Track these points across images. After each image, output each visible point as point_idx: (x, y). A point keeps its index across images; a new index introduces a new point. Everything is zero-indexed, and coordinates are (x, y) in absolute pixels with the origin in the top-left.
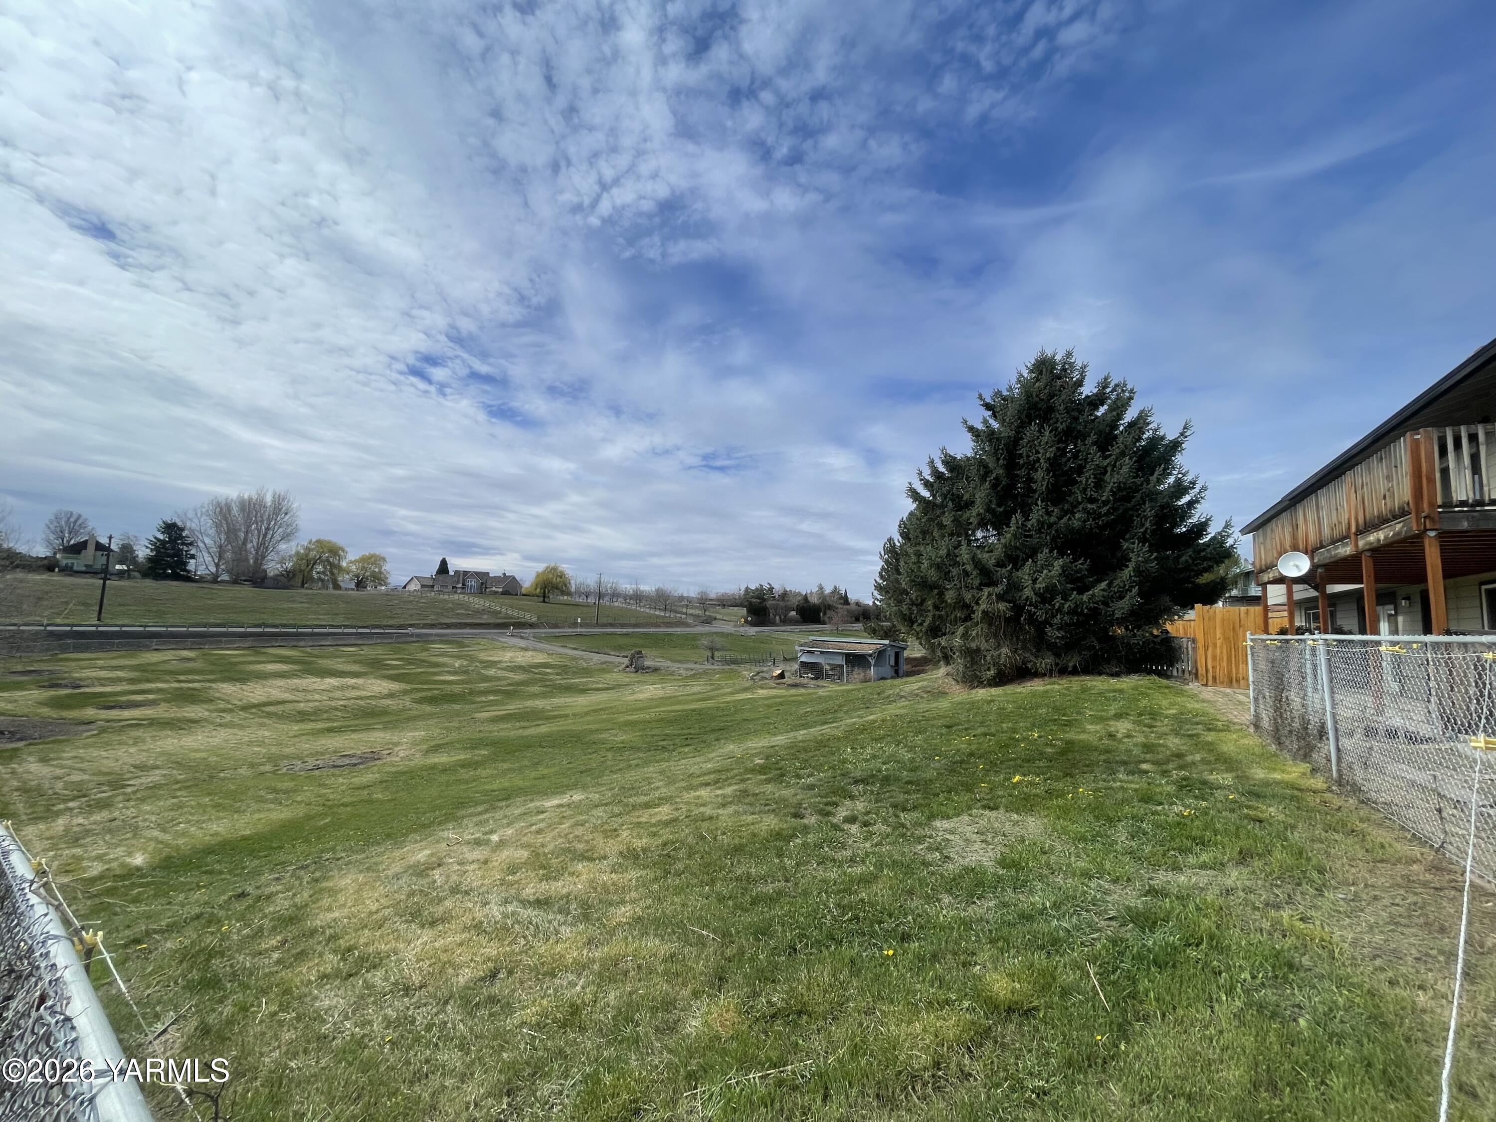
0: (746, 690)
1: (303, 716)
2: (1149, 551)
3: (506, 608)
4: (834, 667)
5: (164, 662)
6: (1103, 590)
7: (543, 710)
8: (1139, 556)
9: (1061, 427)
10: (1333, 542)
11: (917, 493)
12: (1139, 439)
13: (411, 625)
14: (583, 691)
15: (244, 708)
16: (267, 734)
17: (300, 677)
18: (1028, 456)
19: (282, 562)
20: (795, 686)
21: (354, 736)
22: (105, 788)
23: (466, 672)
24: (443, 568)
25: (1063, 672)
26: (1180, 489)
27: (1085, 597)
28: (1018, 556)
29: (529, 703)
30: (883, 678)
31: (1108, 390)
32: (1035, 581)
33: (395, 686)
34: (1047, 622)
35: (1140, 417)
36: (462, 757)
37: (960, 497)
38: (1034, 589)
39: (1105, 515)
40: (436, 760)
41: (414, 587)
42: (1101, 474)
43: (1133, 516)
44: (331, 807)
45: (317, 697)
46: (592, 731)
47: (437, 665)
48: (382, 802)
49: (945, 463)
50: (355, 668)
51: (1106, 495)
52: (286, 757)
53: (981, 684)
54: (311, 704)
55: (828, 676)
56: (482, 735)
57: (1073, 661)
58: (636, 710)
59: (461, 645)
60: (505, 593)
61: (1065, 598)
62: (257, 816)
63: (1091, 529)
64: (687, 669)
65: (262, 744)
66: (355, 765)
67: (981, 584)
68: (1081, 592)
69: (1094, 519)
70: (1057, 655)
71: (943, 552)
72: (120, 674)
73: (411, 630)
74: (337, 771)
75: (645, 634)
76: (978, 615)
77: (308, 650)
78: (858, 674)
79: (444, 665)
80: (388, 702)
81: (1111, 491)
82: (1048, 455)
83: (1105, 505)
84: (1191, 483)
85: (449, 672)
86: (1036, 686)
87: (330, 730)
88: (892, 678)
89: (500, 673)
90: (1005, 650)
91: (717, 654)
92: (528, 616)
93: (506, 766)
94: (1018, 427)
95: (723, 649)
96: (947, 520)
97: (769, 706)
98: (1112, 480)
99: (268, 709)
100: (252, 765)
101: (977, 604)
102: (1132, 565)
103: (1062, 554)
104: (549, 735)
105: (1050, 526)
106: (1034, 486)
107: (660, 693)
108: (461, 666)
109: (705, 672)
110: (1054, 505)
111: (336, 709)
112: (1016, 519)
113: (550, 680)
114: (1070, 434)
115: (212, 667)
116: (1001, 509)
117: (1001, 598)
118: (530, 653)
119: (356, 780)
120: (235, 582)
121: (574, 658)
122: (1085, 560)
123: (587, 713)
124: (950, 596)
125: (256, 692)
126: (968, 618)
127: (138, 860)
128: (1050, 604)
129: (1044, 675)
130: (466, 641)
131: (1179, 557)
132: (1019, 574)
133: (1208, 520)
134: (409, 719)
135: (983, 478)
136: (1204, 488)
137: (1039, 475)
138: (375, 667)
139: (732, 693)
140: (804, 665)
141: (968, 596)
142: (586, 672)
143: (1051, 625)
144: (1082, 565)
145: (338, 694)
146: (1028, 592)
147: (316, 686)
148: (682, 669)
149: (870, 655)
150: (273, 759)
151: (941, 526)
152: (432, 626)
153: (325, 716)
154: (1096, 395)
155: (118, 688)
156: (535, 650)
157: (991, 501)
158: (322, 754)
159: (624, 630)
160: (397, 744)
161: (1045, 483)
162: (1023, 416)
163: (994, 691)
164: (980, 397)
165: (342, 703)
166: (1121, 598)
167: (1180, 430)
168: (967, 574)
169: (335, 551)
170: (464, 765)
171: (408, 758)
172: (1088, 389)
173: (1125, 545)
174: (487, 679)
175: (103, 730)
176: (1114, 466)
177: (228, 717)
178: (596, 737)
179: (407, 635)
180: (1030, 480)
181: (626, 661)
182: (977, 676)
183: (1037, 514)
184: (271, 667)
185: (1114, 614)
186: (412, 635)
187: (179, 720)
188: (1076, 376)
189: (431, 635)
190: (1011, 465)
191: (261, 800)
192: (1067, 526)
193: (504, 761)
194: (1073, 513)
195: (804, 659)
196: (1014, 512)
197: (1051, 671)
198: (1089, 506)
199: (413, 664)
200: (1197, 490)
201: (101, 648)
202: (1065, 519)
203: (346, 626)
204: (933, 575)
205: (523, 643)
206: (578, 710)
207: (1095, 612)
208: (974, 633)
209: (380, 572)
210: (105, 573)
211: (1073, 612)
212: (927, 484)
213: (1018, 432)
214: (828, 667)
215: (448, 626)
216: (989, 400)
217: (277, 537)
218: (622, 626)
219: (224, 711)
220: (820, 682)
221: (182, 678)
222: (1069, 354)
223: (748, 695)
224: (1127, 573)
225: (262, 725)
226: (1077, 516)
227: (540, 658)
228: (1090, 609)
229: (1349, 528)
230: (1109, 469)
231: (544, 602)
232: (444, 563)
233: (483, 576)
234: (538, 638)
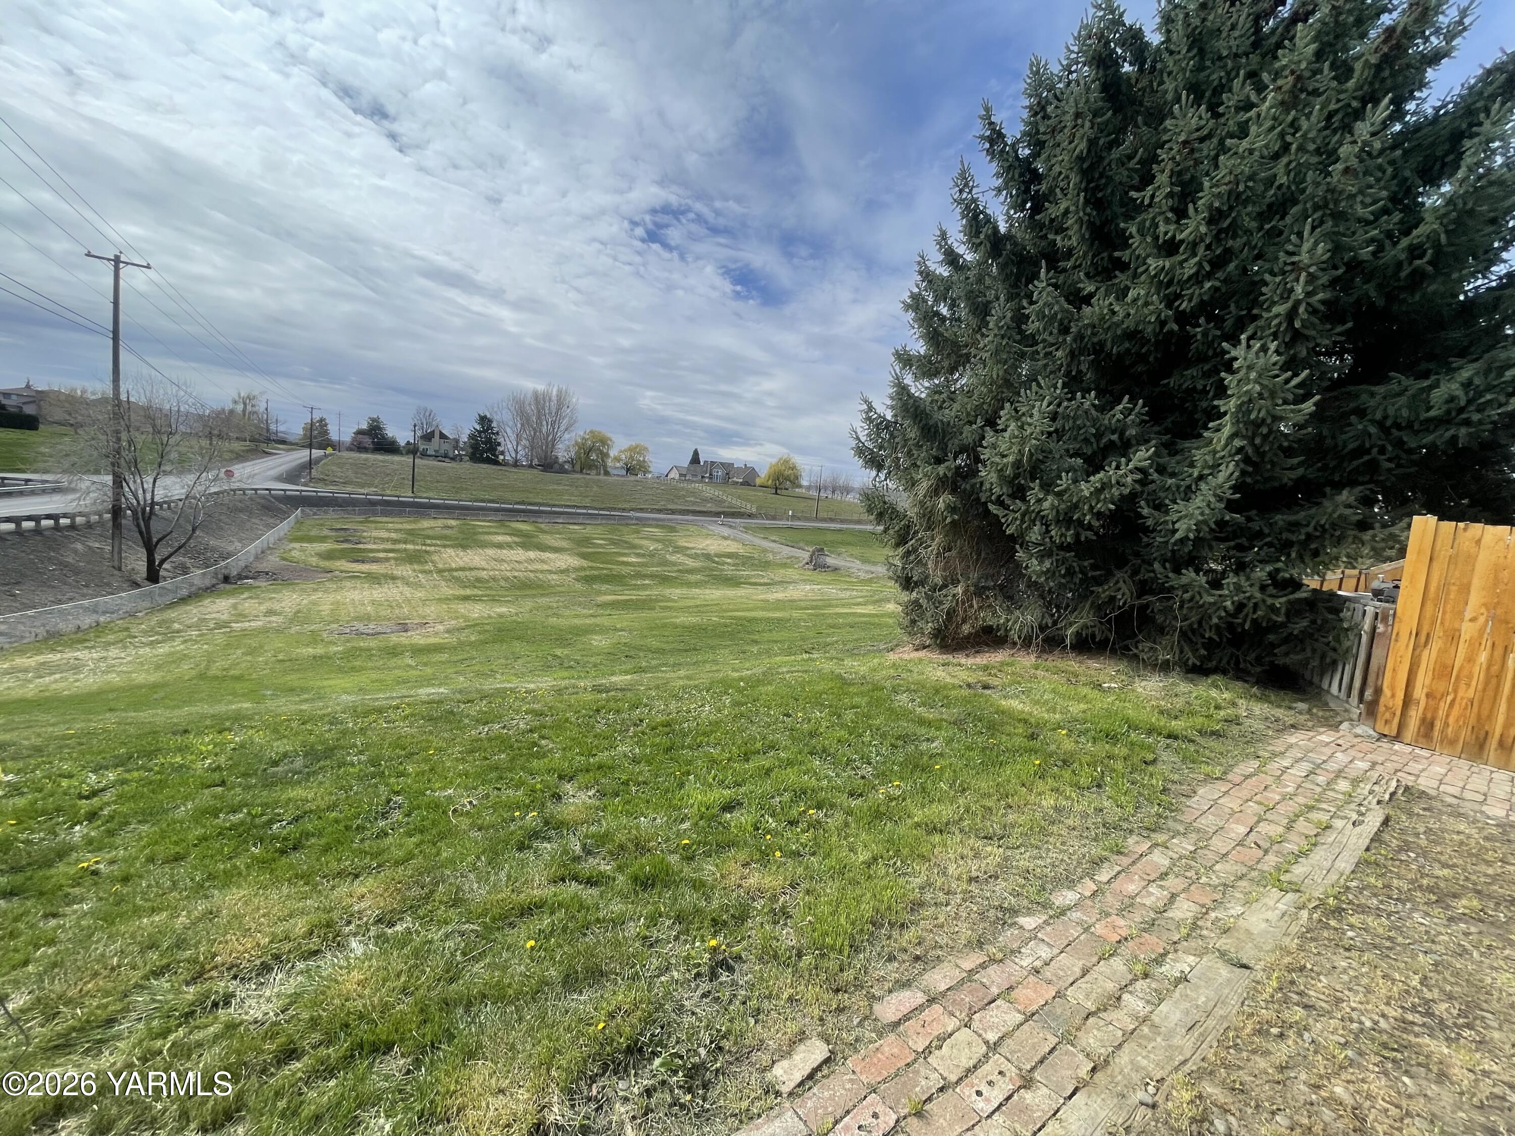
15: (440, 571)
19: (567, 450)
24: (695, 459)
41: (675, 474)
47: (632, 547)
50: (562, 544)
59: (671, 530)
60: (746, 483)
66: (376, 634)
73: (632, 514)
80: (555, 577)
85: (637, 555)
89: (681, 559)
108: (654, 549)
113: (721, 570)
118: (728, 542)
120: (531, 466)
145: (524, 566)
147: (514, 557)
148: (862, 571)
155: (380, 547)
159: (838, 526)
160: (459, 618)
165: (517, 574)
169: (604, 441)
174: (664, 564)
177: (421, 578)
179: (629, 518)
181: (806, 556)
184: (499, 538)
186: (635, 518)
199: (614, 544)
201: (399, 514)
209: (644, 461)
218: (842, 521)
219: (424, 572)
227: (732, 548)
231: (776, 493)
232: (696, 453)
233: (728, 467)
234: (747, 529)
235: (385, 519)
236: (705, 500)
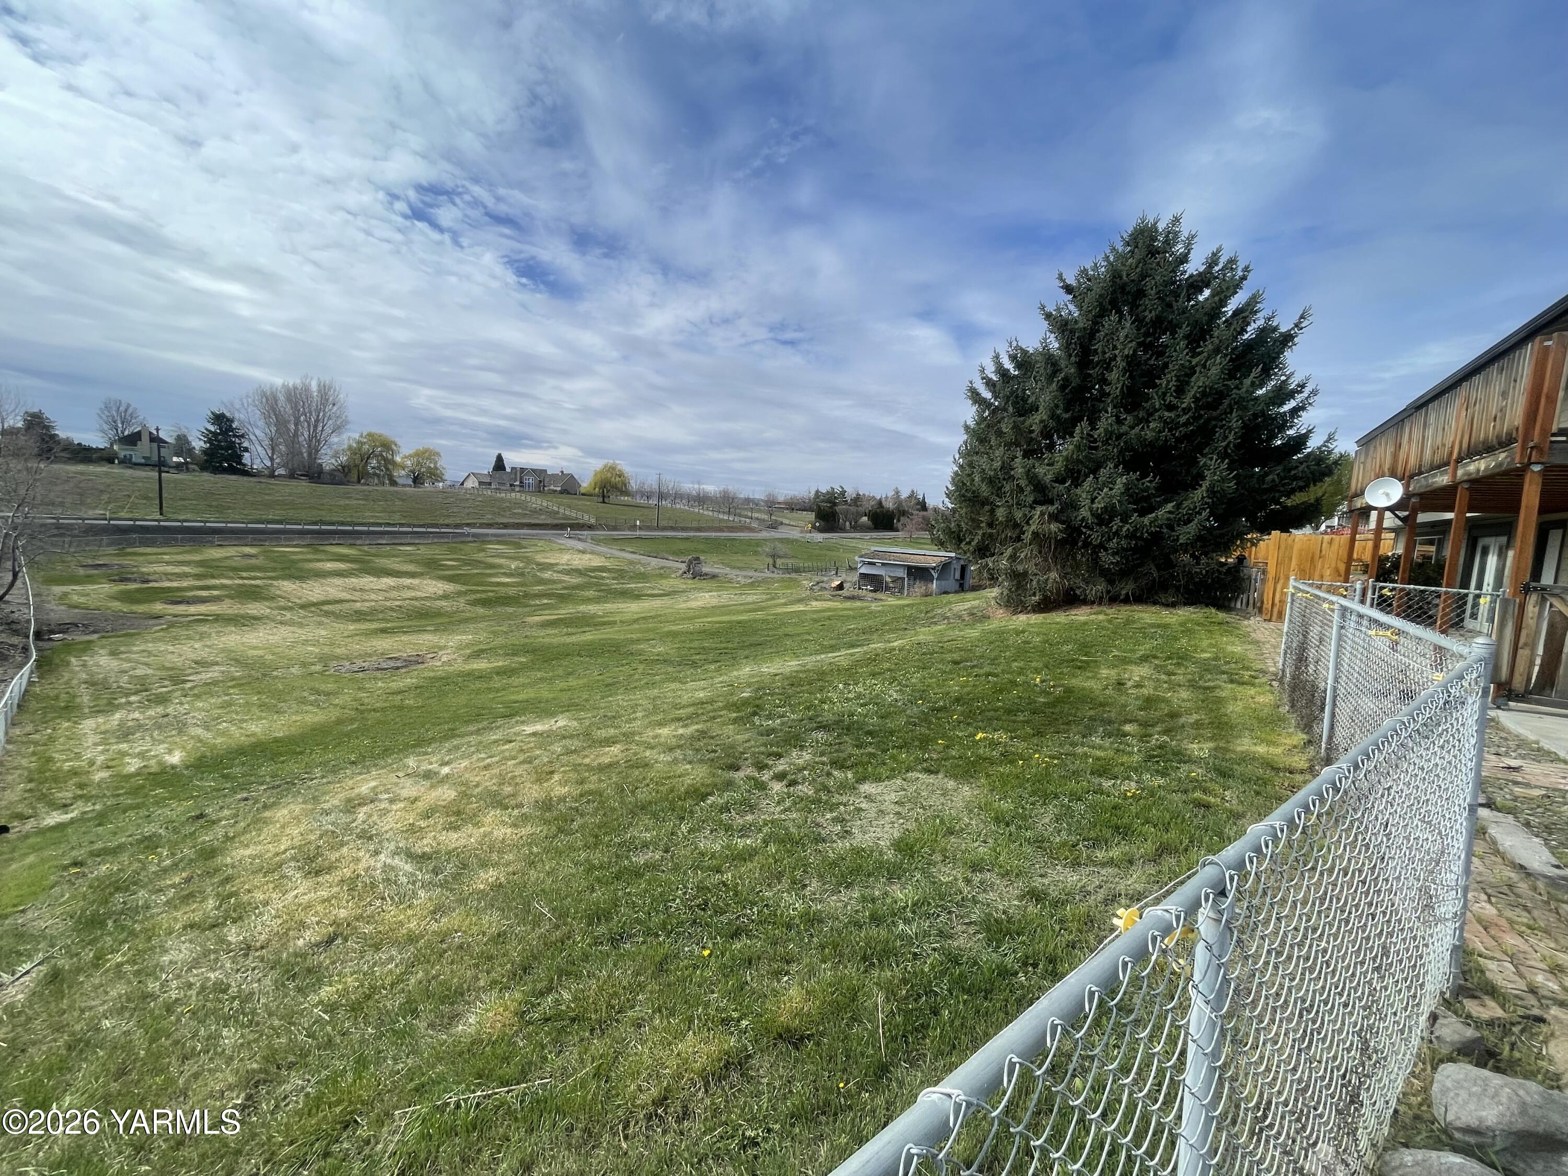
0: (799, 601)
1: (360, 616)
2: (1228, 469)
3: (564, 509)
4: (896, 580)
5: (227, 558)
6: (1170, 512)
7: (594, 616)
8: (1215, 474)
9: (1149, 316)
10: (1432, 468)
11: (978, 394)
12: (1243, 331)
13: (468, 525)
14: (637, 596)
15: (303, 607)
16: (323, 633)
17: (357, 576)
18: (1104, 353)
19: (336, 456)
20: (852, 598)
21: (404, 638)
22: (166, 683)
23: (522, 574)
24: (499, 464)
25: (1114, 600)
26: (1282, 394)
27: (1146, 520)
28: (1079, 472)
29: (582, 608)
30: (946, 593)
31: (1217, 268)
32: (1093, 501)
33: (450, 587)
34: (1102, 546)
35: (1248, 304)
36: (500, 664)
37: (1025, 399)
38: (1091, 509)
39: (1185, 425)
40: (475, 666)
41: (472, 483)
42: (1186, 375)
43: (1216, 426)
44: (362, 712)
45: (373, 596)
46: (633, 642)
47: (492, 566)
48: (410, 708)
49: (1013, 358)
50: (411, 568)
51: (1187, 401)
52: (337, 658)
53: (1024, 610)
54: (367, 604)
55: (888, 589)
56: (527, 640)
57: (1127, 588)
58: (683, 619)
59: (518, 546)
60: (564, 492)
61: (1124, 521)
62: (294, 718)
63: (1166, 441)
64: (745, 577)
65: (316, 643)
66: (398, 668)
67: (1036, 502)
68: (1143, 513)
69: (1170, 430)
70: (1111, 582)
71: (997, 464)
72: (186, 569)
73: (466, 530)
74: (379, 674)
75: (707, 539)
76: (1027, 537)
77: (366, 548)
78: (919, 587)
79: (500, 566)
80: (443, 603)
81: (1194, 396)
82: (1126, 352)
83: (1185, 414)
84: (1298, 385)
85: (505, 574)
86: (1081, 615)
87: (383, 631)
88: (956, 592)
89: (556, 576)
90: (1054, 575)
91: (779, 562)
92: (586, 517)
93: (539, 675)
94: (1095, 317)
95: (785, 556)
96: (1006, 427)
97: (816, 621)
98: (1198, 382)
99: (325, 608)
100: (304, 665)
101: (1028, 523)
102: (1206, 484)
103: (1127, 470)
104: (591, 643)
105: (1119, 437)
106: (1107, 389)
107: (715, 602)
108: (518, 568)
109: (765, 581)
110: (1128, 412)
111: (392, 609)
112: (1082, 427)
113: (607, 585)
114: (1161, 325)
115: (272, 565)
116: (1066, 416)
117: (1054, 517)
118: (588, 556)
119: (394, 685)
120: (292, 476)
121: (631, 563)
122: (1155, 477)
123: (636, 621)
124: (1001, 513)
125: (315, 591)
126: (1018, 539)
127: (175, 758)
128: (1107, 526)
129: (1093, 603)
130: (524, 543)
131: (1266, 474)
132: (1078, 491)
133: (1310, 432)
134: (460, 622)
135: (1050, 378)
136: (1314, 393)
137: (1113, 376)
138: (432, 567)
139: (785, 604)
140: (864, 576)
141: (1018, 515)
142: (643, 577)
143: (1106, 550)
144: (1150, 483)
145: (394, 594)
146: (1084, 513)
147: (372, 586)
148: (740, 577)
149: (934, 569)
150: (324, 659)
151: (1000, 433)
152: (490, 526)
153: (381, 616)
154: (1200, 274)
155: (185, 584)
156: (592, 553)
157: (1057, 406)
158: (370, 655)
159: (685, 534)
160: (441, 648)
161: (1120, 385)
162: (1106, 303)
163: (1036, 618)
164: (1060, 278)
165: (397, 603)
166: (1189, 521)
167: (1295, 319)
168: (1021, 490)
169: (387, 446)
170: (500, 672)
171: (449, 663)
172: (1194, 266)
173: (1202, 461)
174: (542, 582)
175: (171, 625)
176: (1204, 366)
177: (288, 615)
178: (635, 647)
179: (463, 534)
180: (1104, 381)
181: (683, 567)
182: (1021, 601)
183: (1105, 422)
184: (329, 566)
185: (1178, 539)
186: (468, 535)
187: (243, 617)
188: (1179, 248)
189: (487, 535)
190: (1084, 363)
191: (303, 701)
192: (1139, 436)
193: (539, 670)
194: (1148, 422)
195: (864, 570)
196: (1080, 419)
197: (1101, 598)
198: (1166, 414)
199: (469, 564)
200: (1305, 394)
201: (166, 543)
202: (1137, 429)
203: (402, 525)
204: (985, 491)
205: (580, 545)
206: (627, 617)
207: (1157, 537)
208: (1022, 556)
209: (436, 468)
210: (161, 465)
211: (1131, 536)
212: (989, 383)
213: (1095, 323)
214: (888, 579)
215: (506, 526)
216: (1071, 281)
217: (328, 430)
218: (684, 529)
219: (284, 609)
220: (879, 595)
221: (244, 574)
222: (1176, 220)
223: (800, 607)
224: (1199, 494)
225: (320, 624)
226: (1152, 425)
227: (597, 562)
228: (1151, 534)
229: (1451, 453)
230: (1198, 369)
231: (604, 502)
232: (500, 459)
233: (540, 473)
234: (597, 541)
235: (149, 550)
236: (534, 512)
